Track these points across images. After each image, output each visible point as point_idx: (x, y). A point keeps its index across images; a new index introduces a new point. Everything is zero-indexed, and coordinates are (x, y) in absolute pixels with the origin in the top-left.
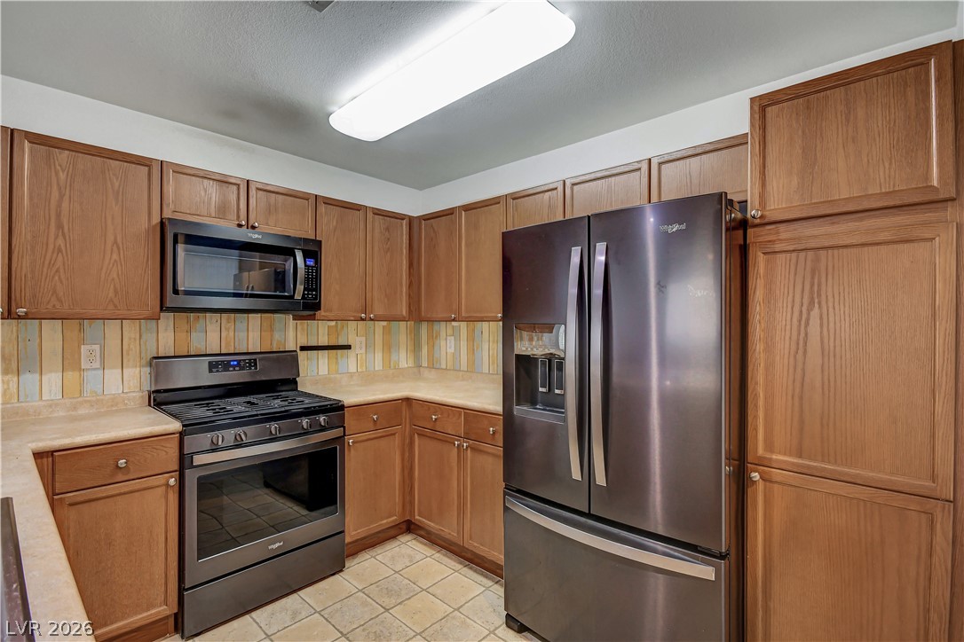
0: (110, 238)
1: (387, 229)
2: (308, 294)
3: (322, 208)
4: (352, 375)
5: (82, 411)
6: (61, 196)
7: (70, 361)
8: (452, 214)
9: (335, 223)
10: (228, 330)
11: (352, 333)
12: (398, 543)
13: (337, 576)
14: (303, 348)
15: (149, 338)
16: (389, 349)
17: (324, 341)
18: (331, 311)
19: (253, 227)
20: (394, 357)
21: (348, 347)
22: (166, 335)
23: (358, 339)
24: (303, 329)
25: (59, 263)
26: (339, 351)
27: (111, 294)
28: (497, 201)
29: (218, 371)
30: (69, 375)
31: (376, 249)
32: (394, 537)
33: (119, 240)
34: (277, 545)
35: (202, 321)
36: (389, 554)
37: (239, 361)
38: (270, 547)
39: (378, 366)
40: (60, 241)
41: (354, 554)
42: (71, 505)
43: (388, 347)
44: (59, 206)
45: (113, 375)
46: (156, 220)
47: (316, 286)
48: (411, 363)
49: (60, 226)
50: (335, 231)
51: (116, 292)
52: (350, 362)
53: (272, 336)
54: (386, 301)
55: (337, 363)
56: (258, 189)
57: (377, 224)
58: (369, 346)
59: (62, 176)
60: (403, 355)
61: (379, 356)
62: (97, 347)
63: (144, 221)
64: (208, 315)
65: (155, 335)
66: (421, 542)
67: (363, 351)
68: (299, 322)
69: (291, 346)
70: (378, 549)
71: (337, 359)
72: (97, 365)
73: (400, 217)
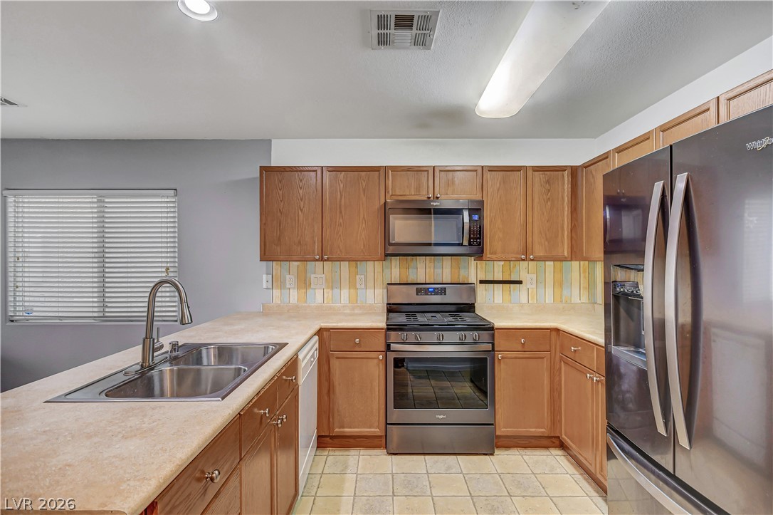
0: (362, 216)
1: (548, 182)
2: (473, 242)
3: (488, 175)
4: (522, 305)
5: (356, 311)
6: (341, 196)
7: (352, 285)
8: (607, 158)
9: (498, 185)
10: (430, 267)
11: (524, 271)
12: (548, 453)
13: (487, 457)
14: (482, 282)
15: (387, 271)
16: (561, 285)
17: (498, 277)
18: (495, 254)
19: (438, 198)
20: (566, 292)
21: (520, 282)
22: (395, 270)
23: (529, 276)
24: (482, 268)
25: (340, 233)
26: (512, 285)
27: (362, 247)
28: (647, 136)
29: (421, 295)
30: (352, 290)
31: (536, 200)
32: (546, 447)
33: (366, 216)
34: (442, 417)
35: (414, 261)
36: (535, 458)
37: (434, 289)
38: (438, 416)
39: (549, 299)
40: (341, 220)
41: (507, 447)
42: (337, 358)
43: (559, 284)
44: (340, 201)
45: (370, 292)
46: (383, 202)
47: (480, 235)
48: (584, 299)
49: (341, 212)
50: (498, 190)
51: (364, 246)
52: (521, 294)
53: (459, 272)
54: (547, 243)
55: (510, 294)
56: (441, 171)
57: (537, 180)
58: (540, 282)
59: (342, 186)
60: (575, 291)
61: (549, 291)
62: (363, 276)
63: (377, 204)
64: (418, 258)
65: (390, 270)
66: (569, 461)
67: (534, 286)
68: (478, 262)
69: (472, 279)
70: (529, 452)
71: (510, 291)
72: (363, 286)
73: (562, 169)
